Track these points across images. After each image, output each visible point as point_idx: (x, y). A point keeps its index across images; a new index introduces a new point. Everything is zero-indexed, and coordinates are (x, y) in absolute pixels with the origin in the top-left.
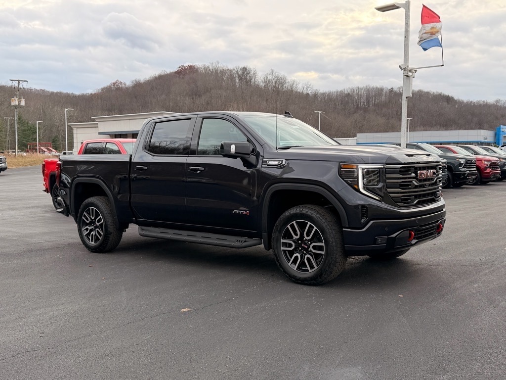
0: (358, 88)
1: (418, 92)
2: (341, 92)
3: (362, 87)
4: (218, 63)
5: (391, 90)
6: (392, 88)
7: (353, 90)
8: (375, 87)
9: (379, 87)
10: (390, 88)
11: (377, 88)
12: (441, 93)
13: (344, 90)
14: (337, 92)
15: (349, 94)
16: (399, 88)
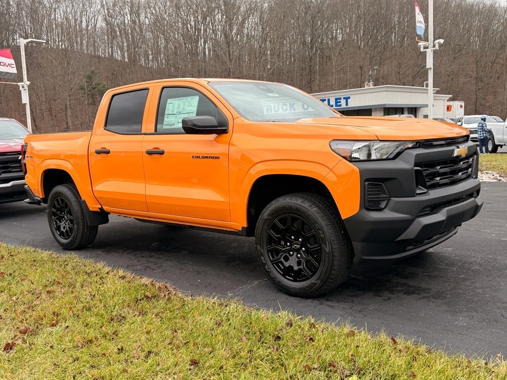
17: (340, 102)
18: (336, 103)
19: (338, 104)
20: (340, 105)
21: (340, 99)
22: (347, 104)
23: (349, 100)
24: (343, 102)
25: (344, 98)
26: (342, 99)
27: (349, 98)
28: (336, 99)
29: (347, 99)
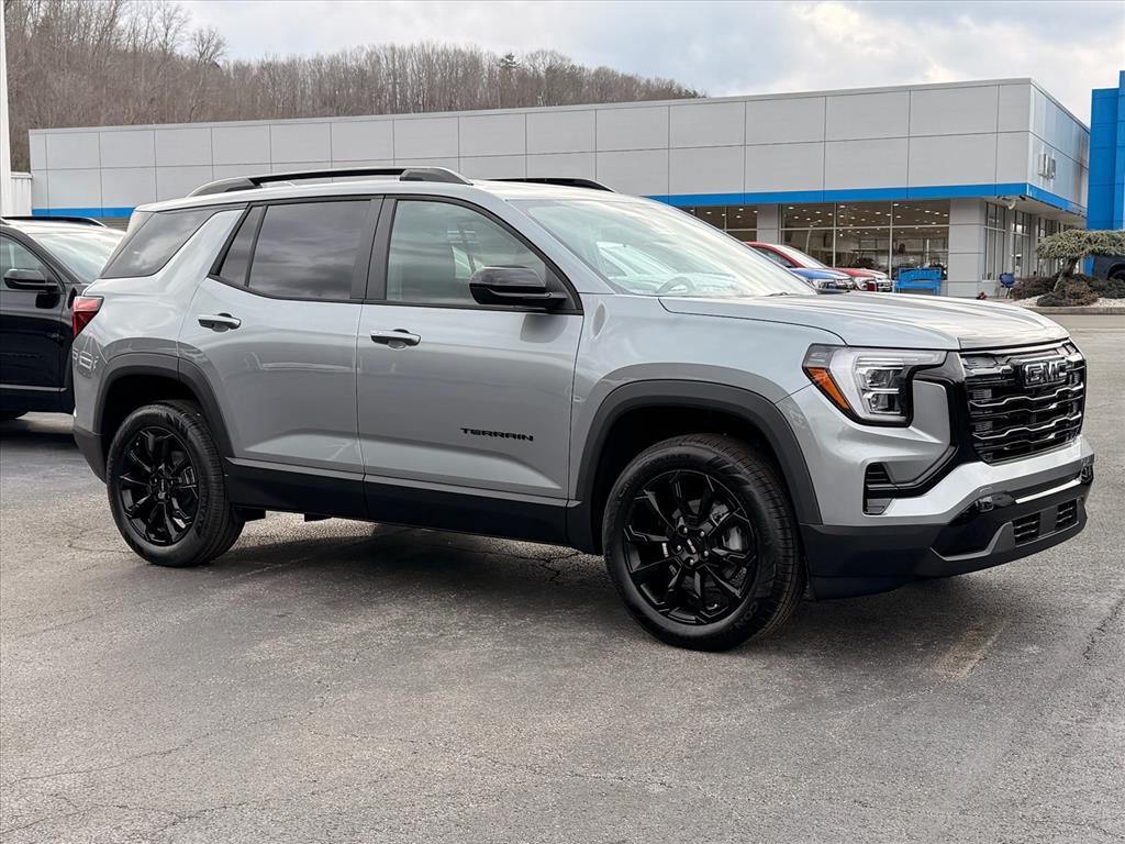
0: (393, 49)
1: (597, 73)
2: (334, 63)
3: (407, 47)
5: (507, 64)
6: (510, 57)
7: (375, 59)
8: (451, 49)
9: (463, 49)
10: (501, 54)
11: (458, 53)
12: (672, 82)
13: (344, 54)
14: (318, 63)
15: (362, 72)
16: (534, 57)
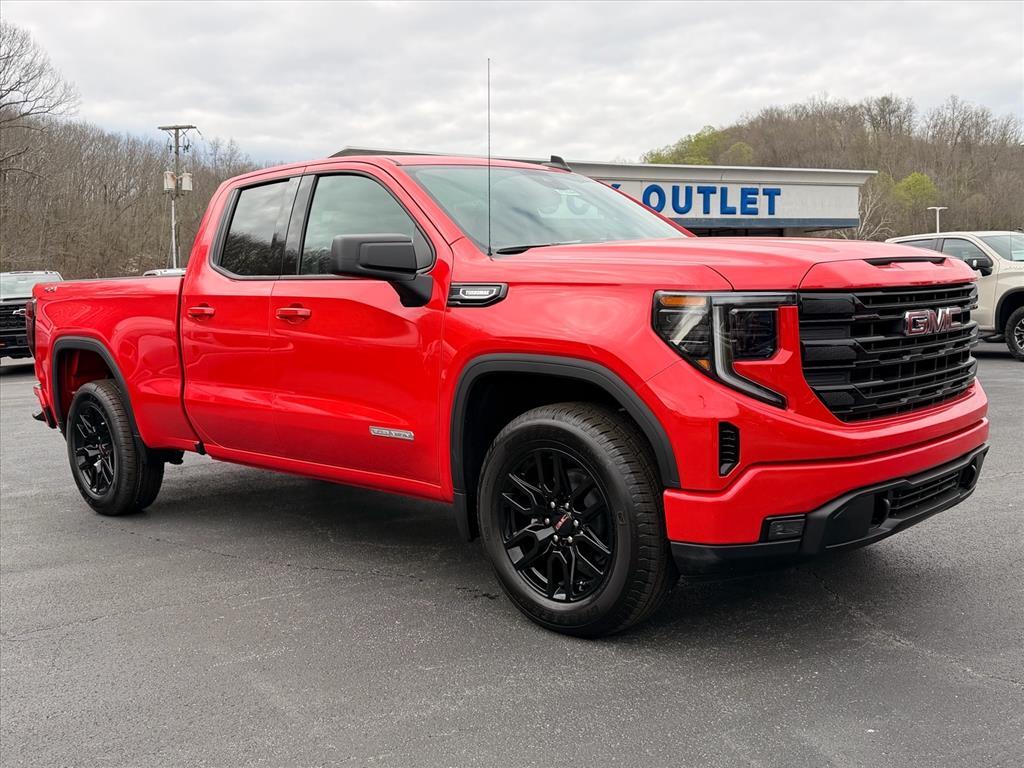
4: (826, 95)
17: (755, 203)
18: (745, 201)
19: (749, 206)
20: (755, 212)
21: (755, 192)
22: (771, 211)
23: (776, 197)
24: (762, 201)
25: (766, 192)
26: (761, 192)
27: (778, 192)
28: (744, 192)
29: (772, 194)
